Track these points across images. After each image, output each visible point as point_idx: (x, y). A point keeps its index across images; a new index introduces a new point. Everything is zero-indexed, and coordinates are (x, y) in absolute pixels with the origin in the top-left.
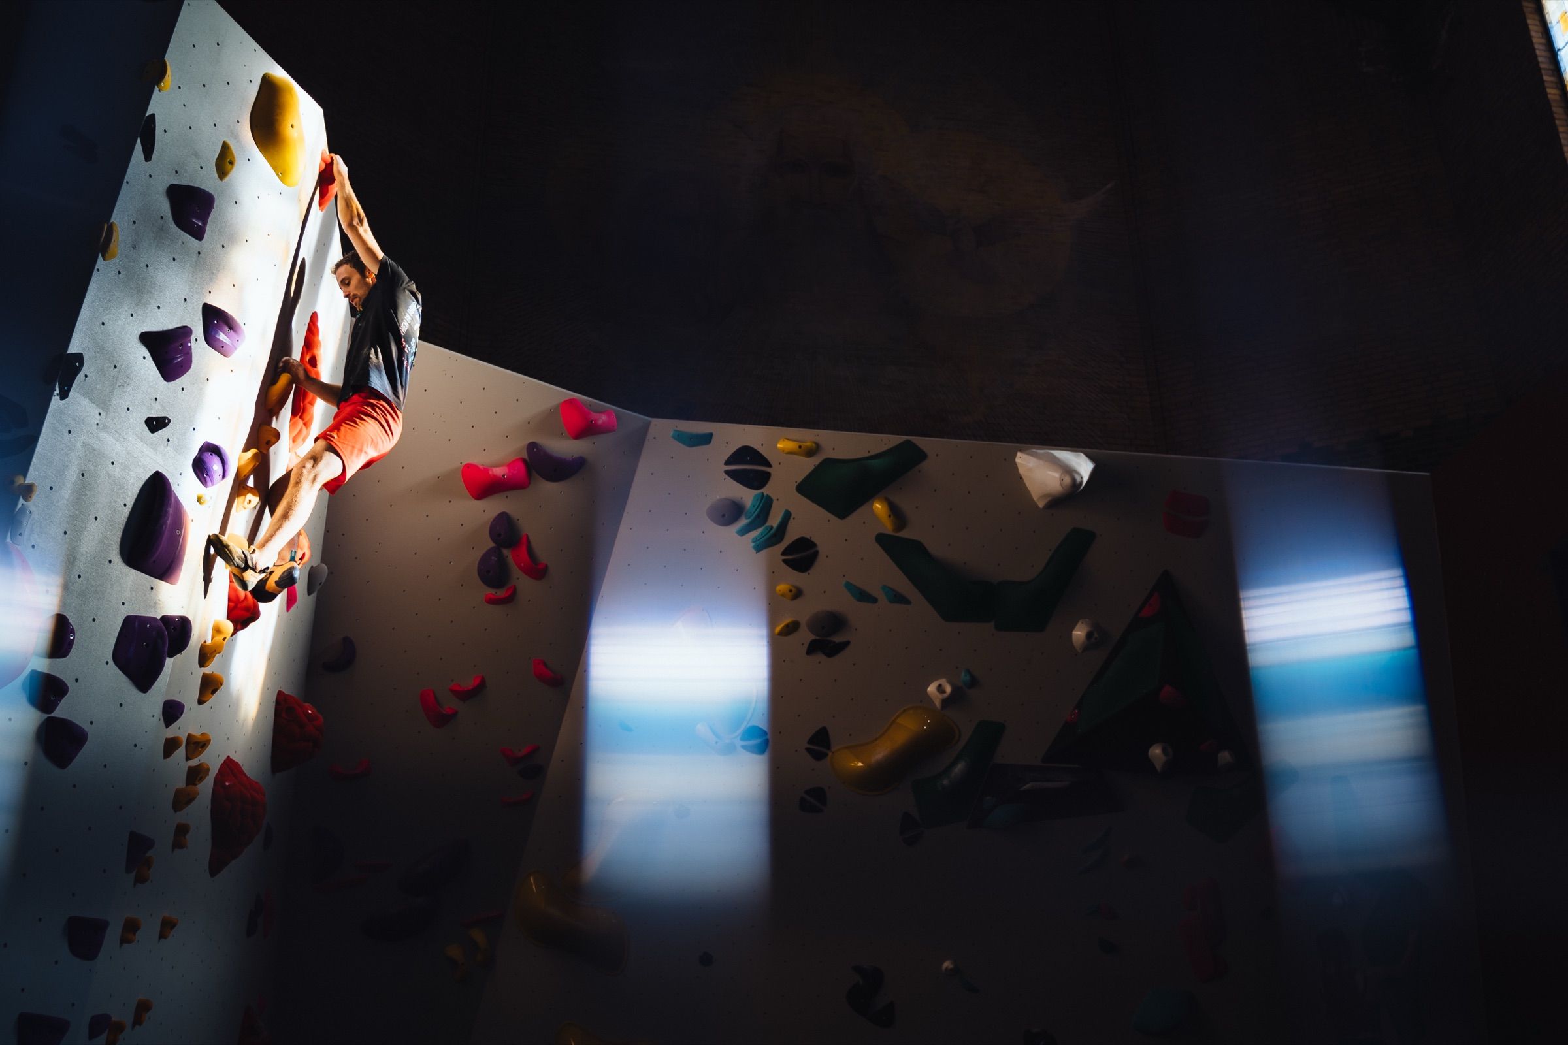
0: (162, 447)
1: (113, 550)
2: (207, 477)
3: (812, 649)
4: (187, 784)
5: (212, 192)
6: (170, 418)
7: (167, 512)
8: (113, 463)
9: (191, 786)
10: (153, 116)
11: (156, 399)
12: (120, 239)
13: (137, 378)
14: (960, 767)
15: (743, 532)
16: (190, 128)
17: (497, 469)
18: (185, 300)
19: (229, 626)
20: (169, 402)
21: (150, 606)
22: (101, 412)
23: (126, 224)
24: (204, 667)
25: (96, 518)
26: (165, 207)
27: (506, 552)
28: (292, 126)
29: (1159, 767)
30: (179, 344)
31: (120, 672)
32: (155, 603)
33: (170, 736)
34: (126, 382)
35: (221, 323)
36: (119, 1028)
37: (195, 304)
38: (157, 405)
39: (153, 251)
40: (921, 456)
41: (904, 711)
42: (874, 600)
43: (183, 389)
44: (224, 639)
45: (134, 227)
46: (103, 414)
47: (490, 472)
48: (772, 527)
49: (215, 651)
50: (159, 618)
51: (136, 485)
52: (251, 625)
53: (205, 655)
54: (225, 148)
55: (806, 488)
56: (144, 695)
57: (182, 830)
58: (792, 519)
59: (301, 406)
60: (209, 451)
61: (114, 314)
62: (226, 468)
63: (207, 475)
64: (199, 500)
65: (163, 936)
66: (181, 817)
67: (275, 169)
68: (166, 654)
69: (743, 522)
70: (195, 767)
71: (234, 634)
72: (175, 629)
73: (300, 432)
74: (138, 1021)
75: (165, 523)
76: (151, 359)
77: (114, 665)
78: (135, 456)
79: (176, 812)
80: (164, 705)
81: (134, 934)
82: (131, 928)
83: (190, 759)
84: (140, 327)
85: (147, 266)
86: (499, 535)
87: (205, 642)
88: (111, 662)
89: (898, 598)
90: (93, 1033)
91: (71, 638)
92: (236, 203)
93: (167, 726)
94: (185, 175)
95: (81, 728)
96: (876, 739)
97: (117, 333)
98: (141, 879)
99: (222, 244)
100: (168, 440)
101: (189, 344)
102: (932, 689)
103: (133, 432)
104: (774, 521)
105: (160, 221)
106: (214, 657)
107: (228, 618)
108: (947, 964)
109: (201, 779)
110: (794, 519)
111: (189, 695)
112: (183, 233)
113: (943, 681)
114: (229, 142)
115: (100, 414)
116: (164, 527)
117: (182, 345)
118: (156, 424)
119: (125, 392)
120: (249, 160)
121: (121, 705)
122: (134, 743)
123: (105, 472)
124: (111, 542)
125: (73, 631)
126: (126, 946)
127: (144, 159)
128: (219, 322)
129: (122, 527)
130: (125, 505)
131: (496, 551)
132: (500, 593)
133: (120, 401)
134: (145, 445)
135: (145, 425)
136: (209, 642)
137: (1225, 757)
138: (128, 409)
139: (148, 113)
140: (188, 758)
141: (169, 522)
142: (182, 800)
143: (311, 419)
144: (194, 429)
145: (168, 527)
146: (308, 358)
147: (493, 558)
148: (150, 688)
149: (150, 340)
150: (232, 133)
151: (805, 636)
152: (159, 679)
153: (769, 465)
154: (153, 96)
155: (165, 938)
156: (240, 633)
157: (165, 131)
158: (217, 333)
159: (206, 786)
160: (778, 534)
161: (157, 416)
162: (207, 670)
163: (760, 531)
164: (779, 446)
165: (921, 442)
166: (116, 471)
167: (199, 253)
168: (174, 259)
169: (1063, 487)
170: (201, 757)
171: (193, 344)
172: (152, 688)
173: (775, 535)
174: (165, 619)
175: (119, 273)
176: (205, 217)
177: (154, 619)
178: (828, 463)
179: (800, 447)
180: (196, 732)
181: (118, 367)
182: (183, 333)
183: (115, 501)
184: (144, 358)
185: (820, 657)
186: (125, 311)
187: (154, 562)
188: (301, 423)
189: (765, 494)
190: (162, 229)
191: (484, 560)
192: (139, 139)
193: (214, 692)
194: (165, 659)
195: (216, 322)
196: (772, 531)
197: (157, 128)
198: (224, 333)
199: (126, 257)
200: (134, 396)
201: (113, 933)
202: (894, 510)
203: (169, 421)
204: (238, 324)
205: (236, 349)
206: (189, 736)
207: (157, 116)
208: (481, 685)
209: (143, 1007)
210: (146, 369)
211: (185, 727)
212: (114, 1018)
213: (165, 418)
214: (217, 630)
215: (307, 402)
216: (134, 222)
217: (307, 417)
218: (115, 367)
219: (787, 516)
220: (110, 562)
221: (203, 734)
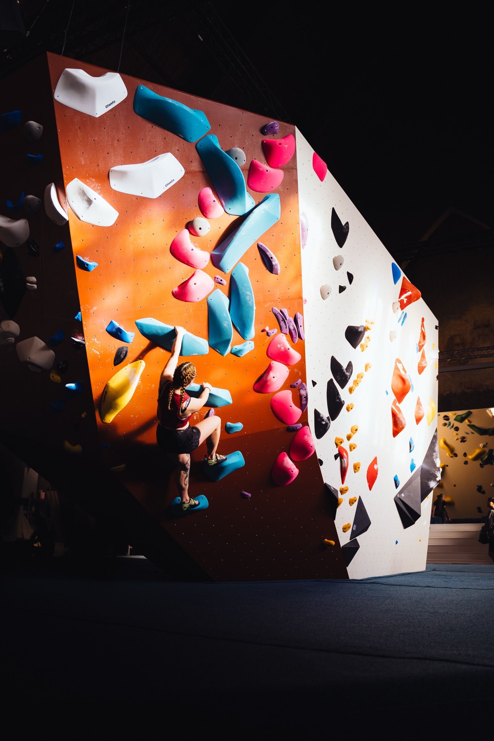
3: (461, 442)
14: (486, 457)
40: (471, 413)
41: (477, 449)
42: (469, 434)
55: (455, 420)
69: (447, 426)
89: (473, 433)
96: (473, 453)
102: (480, 445)
104: (452, 425)
108: (492, 484)
113: (482, 444)
151: (460, 440)
160: (453, 426)
165: (471, 410)
178: (458, 416)
185: (462, 443)
202: (469, 421)
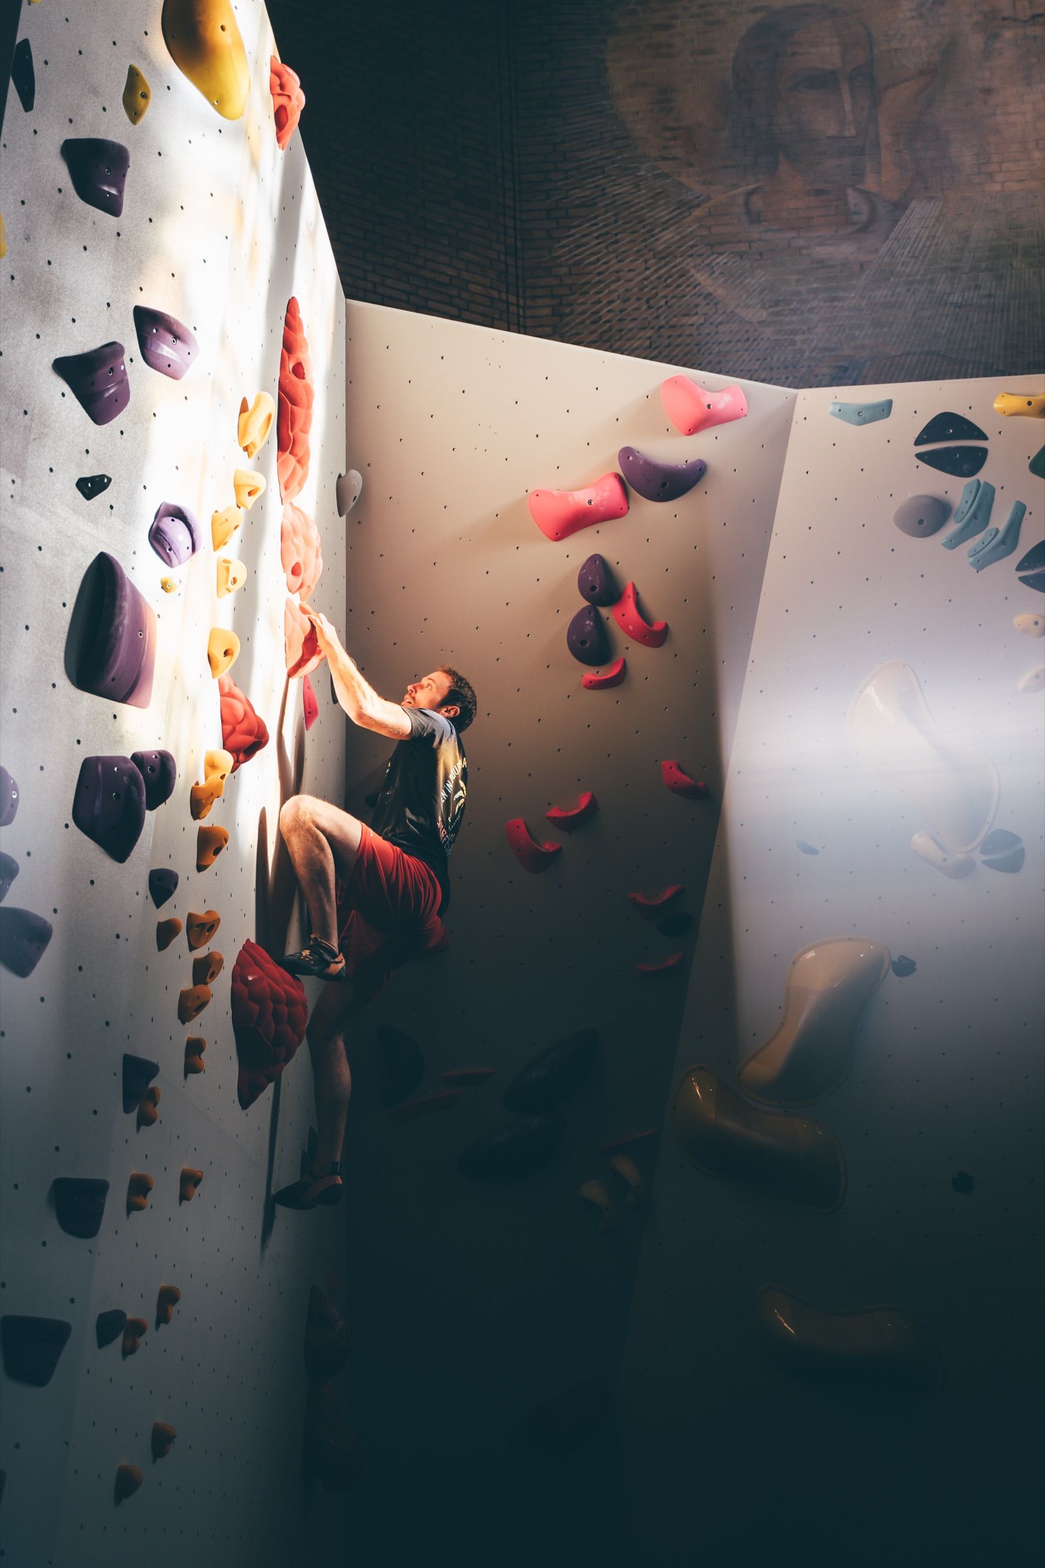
0: (105, 518)
1: (55, 669)
2: (171, 553)
4: (195, 984)
5: (123, 143)
6: (110, 476)
7: (121, 608)
8: (40, 548)
9: (199, 986)
10: (26, 42)
11: (87, 451)
12: (7, 230)
13: (58, 425)
15: (953, 543)
16: (80, 53)
17: (579, 492)
18: (109, 305)
19: (228, 759)
20: (105, 454)
21: (115, 742)
22: (15, 478)
23: (12, 206)
24: (199, 818)
25: (27, 628)
26: (61, 174)
27: (604, 612)
28: (223, 28)
30: (108, 369)
31: (86, 837)
32: (122, 737)
33: (163, 919)
34: (43, 433)
35: (162, 331)
36: (137, 1328)
37: (123, 308)
38: (90, 460)
39: (55, 241)
43: (122, 433)
44: (223, 777)
45: (23, 209)
46: (18, 481)
47: (570, 499)
48: (997, 531)
49: (212, 794)
50: (129, 756)
51: (75, 576)
52: (258, 753)
53: (198, 804)
54: (134, 76)
56: (121, 865)
57: (195, 1048)
58: (1027, 512)
59: (289, 436)
60: (170, 516)
61: (13, 338)
62: (195, 537)
63: (170, 550)
64: (165, 587)
65: (184, 1197)
66: (192, 1030)
67: (208, 95)
68: (144, 805)
70: (203, 958)
71: (234, 769)
72: (152, 769)
73: (294, 472)
74: (163, 1317)
75: (121, 623)
76: (73, 396)
77: (76, 827)
78: (69, 534)
79: (183, 1023)
80: (150, 876)
81: (145, 1198)
82: (140, 1187)
83: (196, 948)
84: (52, 351)
85: (49, 263)
86: (593, 588)
87: (197, 784)
88: (72, 824)
90: (103, 1339)
91: (14, 797)
92: (160, 154)
93: (158, 906)
94: (82, 123)
95: (42, 919)
97: (21, 365)
98: (145, 1120)
99: (148, 217)
100: (112, 507)
101: (122, 367)
103: (62, 502)
105: (59, 196)
106: (212, 803)
107: (225, 747)
109: (213, 975)
110: (1030, 513)
111: (184, 861)
112: (92, 208)
114: (137, 65)
115: (13, 482)
116: (120, 629)
117: (112, 369)
118: (92, 486)
119: (44, 446)
120: (169, 88)
121: (92, 882)
122: (116, 933)
123: (31, 562)
124: (52, 659)
125: (15, 788)
126: (135, 1214)
127: (22, 109)
128: (161, 330)
129: (64, 636)
130: (64, 605)
131: (591, 612)
132: (606, 672)
133: (38, 461)
134: (81, 518)
135: (77, 490)
136: (202, 783)
138: (51, 470)
139: (19, 40)
140: (192, 948)
141: (126, 622)
142: (190, 1007)
143: (307, 453)
144: (145, 487)
145: (126, 629)
146: (291, 366)
147: (588, 622)
148: (129, 855)
149: (66, 368)
150: (140, 52)
152: (138, 842)
153: (984, 437)
154: (22, 12)
155: (188, 1199)
156: (245, 767)
157: (46, 63)
158: (158, 346)
159: (221, 986)
161: (91, 475)
162: (205, 822)
163: (979, 537)
164: (996, 406)
166: (46, 557)
167: (119, 234)
168: (85, 248)
170: (208, 944)
171: (127, 366)
172: (131, 855)
173: (1003, 542)
174: (137, 758)
175: (13, 278)
176: (118, 180)
177: (124, 759)
179: (1029, 403)
180: (200, 911)
181: (28, 413)
182: (112, 351)
183: (50, 602)
184: (63, 395)
186: (27, 332)
187: (113, 679)
188: (293, 460)
189: (982, 482)
190: (62, 207)
191: (576, 625)
192: (11, 82)
193: (217, 851)
194: (144, 813)
195: (155, 331)
196: (1000, 536)
197: (34, 60)
198: (169, 346)
199: (18, 253)
200: (56, 451)
201: (116, 1200)
203: (110, 480)
204: (186, 330)
205: (188, 366)
206: (191, 917)
207: (31, 43)
208: (593, 806)
209: (168, 1297)
210: (68, 410)
211: (180, 907)
212: (129, 1316)
213: (103, 476)
214: (212, 765)
215: (297, 428)
216: (23, 203)
217: (299, 451)
218: (26, 413)
219: (1020, 512)
220: (54, 685)
221: (208, 912)
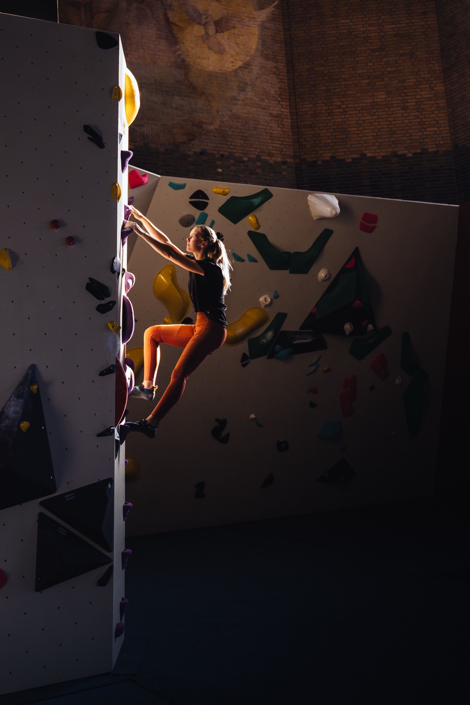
14: (270, 334)
29: (347, 333)
40: (271, 195)
41: (249, 309)
42: (243, 261)
55: (223, 210)
89: (253, 260)
96: (237, 322)
102: (261, 299)
108: (252, 416)
110: (215, 224)
113: (266, 296)
137: (370, 327)
153: (208, 199)
164: (212, 190)
165: (271, 189)
169: (331, 214)
178: (233, 198)
179: (222, 191)
189: (205, 212)
202: (257, 220)
219: (213, 223)
